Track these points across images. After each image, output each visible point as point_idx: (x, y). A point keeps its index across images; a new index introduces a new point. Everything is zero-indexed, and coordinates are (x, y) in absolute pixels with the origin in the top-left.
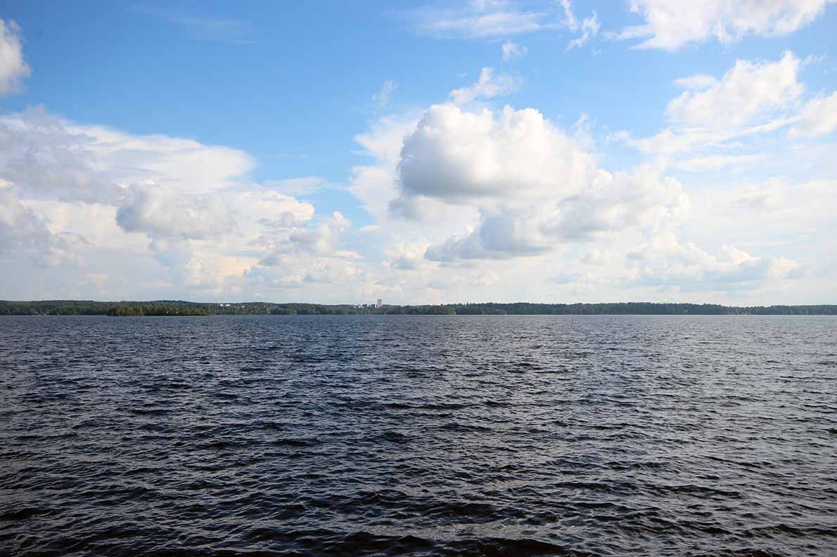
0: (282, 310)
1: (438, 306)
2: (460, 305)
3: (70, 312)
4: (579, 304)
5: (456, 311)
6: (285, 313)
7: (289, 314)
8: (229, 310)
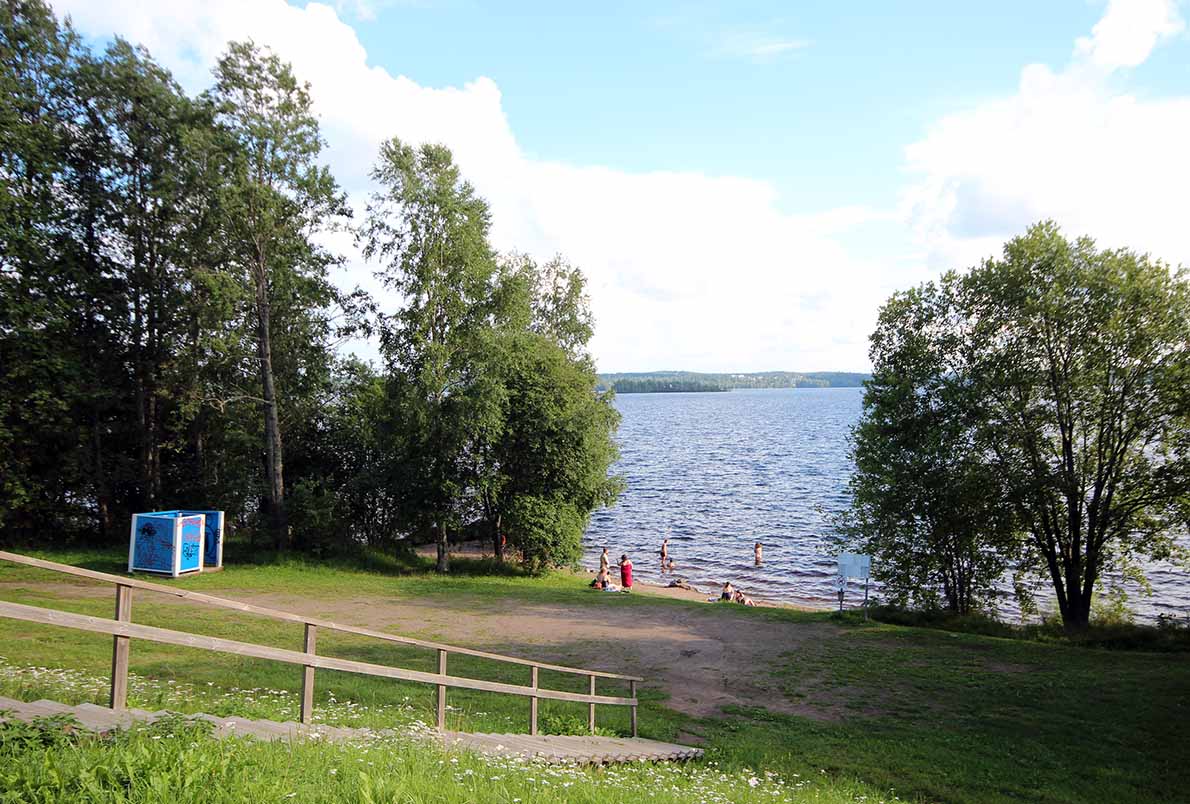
6: (814, 386)
8: (744, 384)
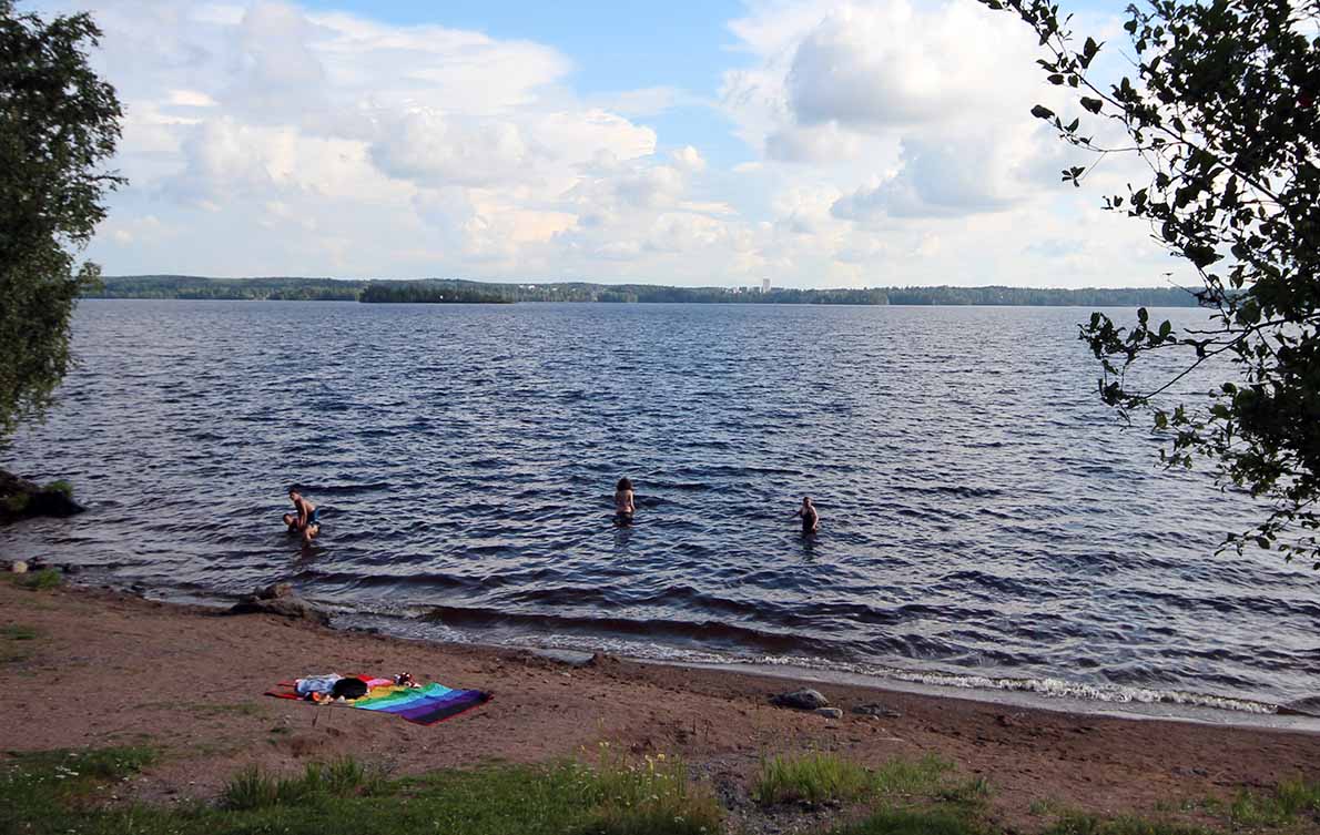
0: (615, 295)
1: (861, 291)
2: (895, 289)
3: (301, 295)
4: (1090, 289)
5: (890, 298)
6: (619, 300)
7: (625, 302)
8: (534, 295)
